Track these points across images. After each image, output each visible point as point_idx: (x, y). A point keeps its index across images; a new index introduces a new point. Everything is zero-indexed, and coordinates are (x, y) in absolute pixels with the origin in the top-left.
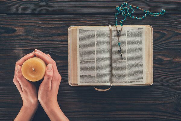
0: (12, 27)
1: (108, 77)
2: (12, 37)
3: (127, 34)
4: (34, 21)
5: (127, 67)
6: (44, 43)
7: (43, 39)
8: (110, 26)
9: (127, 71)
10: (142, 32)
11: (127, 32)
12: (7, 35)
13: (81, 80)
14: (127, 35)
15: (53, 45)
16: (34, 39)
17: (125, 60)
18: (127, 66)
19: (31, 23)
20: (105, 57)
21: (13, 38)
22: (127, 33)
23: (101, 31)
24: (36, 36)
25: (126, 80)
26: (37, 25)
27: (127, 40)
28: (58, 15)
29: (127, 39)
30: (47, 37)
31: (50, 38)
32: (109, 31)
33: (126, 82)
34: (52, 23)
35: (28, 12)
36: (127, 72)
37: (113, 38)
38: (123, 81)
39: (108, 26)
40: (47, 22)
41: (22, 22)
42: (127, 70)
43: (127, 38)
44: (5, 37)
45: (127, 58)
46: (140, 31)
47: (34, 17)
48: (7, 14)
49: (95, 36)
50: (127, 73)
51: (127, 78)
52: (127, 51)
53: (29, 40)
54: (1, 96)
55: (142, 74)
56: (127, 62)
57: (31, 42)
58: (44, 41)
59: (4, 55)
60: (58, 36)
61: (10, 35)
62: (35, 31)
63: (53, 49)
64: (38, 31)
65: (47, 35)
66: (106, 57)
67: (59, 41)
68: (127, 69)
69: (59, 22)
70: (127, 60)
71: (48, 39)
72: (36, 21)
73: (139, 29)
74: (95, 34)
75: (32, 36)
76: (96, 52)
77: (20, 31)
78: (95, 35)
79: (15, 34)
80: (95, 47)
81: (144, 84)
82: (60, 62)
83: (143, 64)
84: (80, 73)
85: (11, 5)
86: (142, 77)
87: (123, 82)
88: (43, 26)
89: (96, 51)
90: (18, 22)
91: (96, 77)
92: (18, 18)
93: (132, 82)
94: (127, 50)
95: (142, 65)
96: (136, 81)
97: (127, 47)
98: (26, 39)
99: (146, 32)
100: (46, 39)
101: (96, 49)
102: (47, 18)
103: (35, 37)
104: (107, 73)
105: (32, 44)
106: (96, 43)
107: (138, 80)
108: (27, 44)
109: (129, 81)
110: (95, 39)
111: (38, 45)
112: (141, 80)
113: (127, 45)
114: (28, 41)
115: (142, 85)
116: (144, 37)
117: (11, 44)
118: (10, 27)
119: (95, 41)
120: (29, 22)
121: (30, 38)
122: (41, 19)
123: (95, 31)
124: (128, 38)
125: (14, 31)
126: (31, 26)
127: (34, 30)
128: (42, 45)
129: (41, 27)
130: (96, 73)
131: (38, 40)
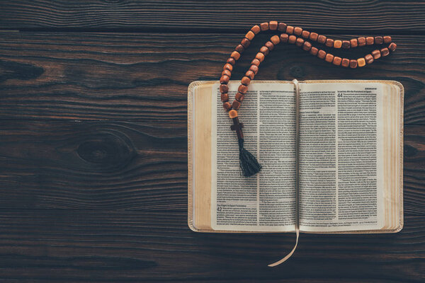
0: (33, 62)
1: (288, 211)
2: (33, 87)
3: (336, 102)
4: (88, 49)
5: (337, 186)
6: (114, 104)
7: (111, 95)
8: (296, 81)
9: (337, 195)
10: (374, 96)
11: (337, 98)
12: (18, 82)
13: (220, 216)
14: (336, 104)
15: (137, 110)
16: (88, 94)
17: (333, 169)
18: (337, 184)
19: (81, 52)
20: (281, 159)
21: (34, 92)
22: (336, 100)
23: (273, 94)
24: (95, 86)
25: (336, 220)
26: (97, 58)
27: (337, 118)
28: (150, 34)
29: (337, 116)
30: (121, 88)
31: (130, 92)
32: (292, 94)
33: (335, 225)
34: (136, 54)
35: (74, 25)
36: (337, 200)
37: (302, 111)
38: (326, 221)
39: (291, 80)
40: (123, 51)
41: (58, 51)
42: (337, 193)
43: (336, 112)
44: (13, 87)
45: (337, 164)
46: (370, 95)
47: (90, 37)
48: (22, 30)
49: (259, 107)
50: (337, 202)
51: (337, 213)
52: (337, 146)
53: (75, 95)
54: (2, 239)
55: (374, 203)
56: (337, 173)
57: (81, 102)
58: (113, 98)
59: (11, 134)
60: (149, 86)
61: (28, 83)
62: (90, 74)
63: (136, 120)
64: (100, 75)
65: (122, 83)
66: (284, 160)
67: (152, 100)
68: (337, 191)
69: (151, 52)
70: (337, 168)
71: (123, 94)
72: (94, 50)
73: (368, 90)
74: (258, 102)
75: (82, 86)
76: (258, 147)
77: (53, 72)
78: (259, 104)
79: (40, 80)
80: (258, 134)
81: (379, 230)
82: (152, 152)
83: (377, 177)
84: (219, 200)
85: (31, 8)
86: (374, 213)
87: (325, 225)
88: (112, 62)
89: (258, 145)
90: (48, 51)
91: (258, 210)
92: (48, 39)
93: (349, 224)
94: (337, 143)
95: (374, 182)
96: (359, 221)
97: (337, 134)
98: (68, 94)
99: (386, 98)
100: (120, 94)
101: (258, 138)
102: (122, 40)
103: (92, 88)
104: (288, 200)
105: (83, 107)
106: (259, 123)
107: (363, 220)
108: (70, 106)
109: (343, 221)
110: (258, 113)
111: (97, 108)
112: (371, 218)
113: (337, 130)
114: (72, 100)
115: (377, 231)
116: (380, 109)
117: (30, 106)
118: (27, 62)
119: (258, 120)
120: (76, 52)
121: (78, 90)
122: (106, 44)
123: (259, 93)
124: (340, 111)
125: (38, 72)
126: (82, 60)
127: (89, 71)
128: (109, 109)
129: (106, 63)
130: (258, 199)
131: (98, 95)
